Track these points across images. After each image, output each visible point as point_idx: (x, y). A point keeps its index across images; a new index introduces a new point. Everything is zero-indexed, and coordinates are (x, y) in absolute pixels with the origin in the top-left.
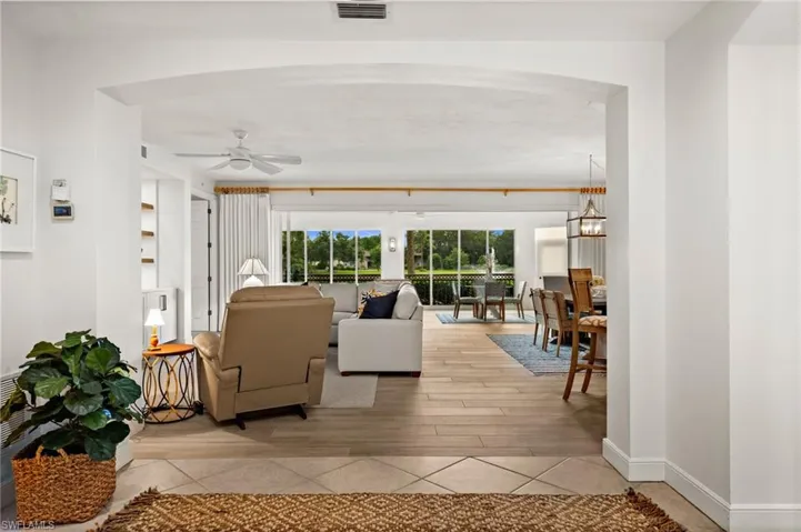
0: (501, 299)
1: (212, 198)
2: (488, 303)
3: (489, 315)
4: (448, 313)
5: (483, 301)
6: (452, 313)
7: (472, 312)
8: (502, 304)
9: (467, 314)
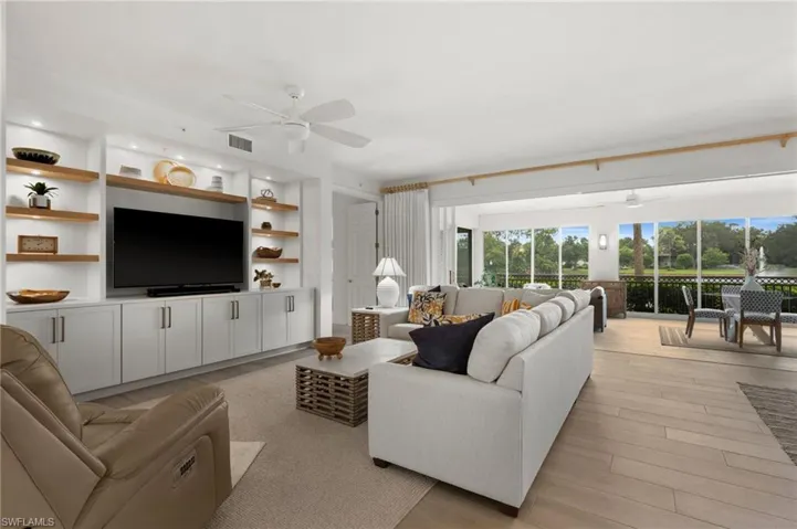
0: (773, 315)
1: (377, 198)
2: (745, 321)
3: (749, 335)
4: (677, 325)
5: (738, 316)
6: (684, 326)
7: (717, 327)
8: (776, 324)
9: (708, 331)
